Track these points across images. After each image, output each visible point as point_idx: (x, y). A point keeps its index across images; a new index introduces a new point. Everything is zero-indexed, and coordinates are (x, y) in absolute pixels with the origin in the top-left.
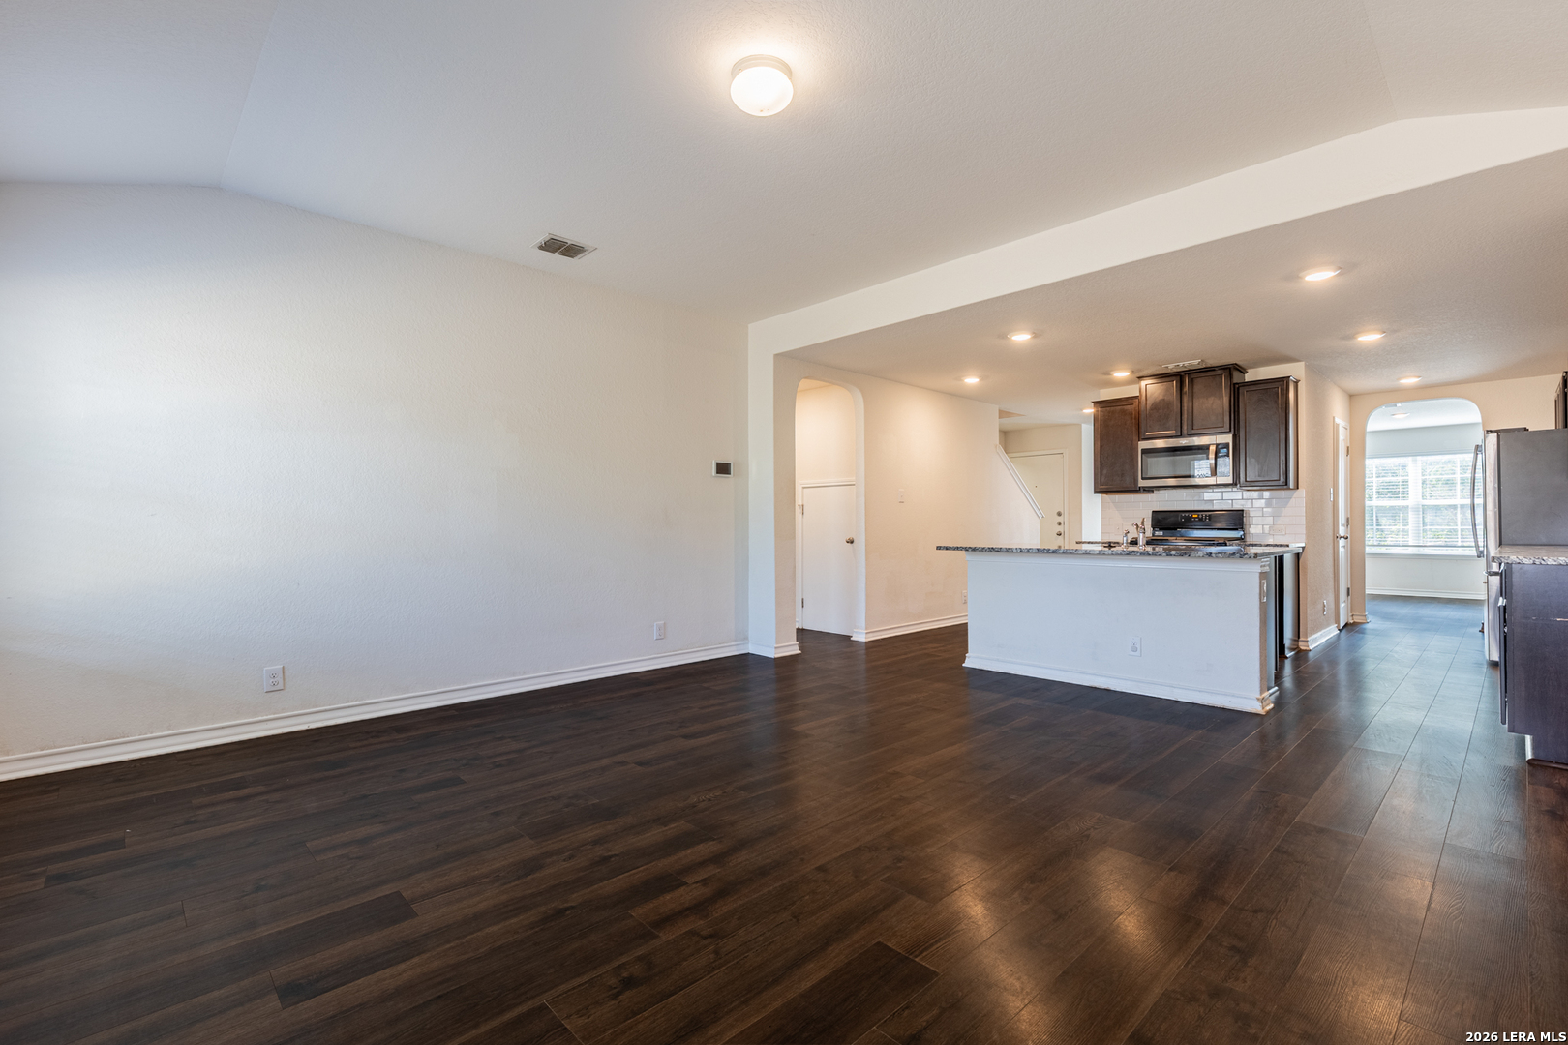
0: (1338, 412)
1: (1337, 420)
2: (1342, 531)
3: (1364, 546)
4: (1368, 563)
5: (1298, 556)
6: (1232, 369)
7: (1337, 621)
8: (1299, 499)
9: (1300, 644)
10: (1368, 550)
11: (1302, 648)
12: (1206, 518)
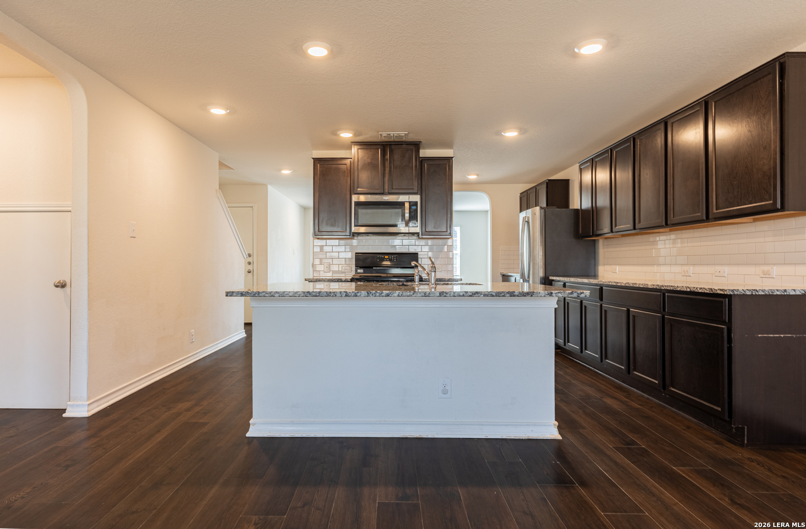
6: (420, 147)
12: (394, 259)
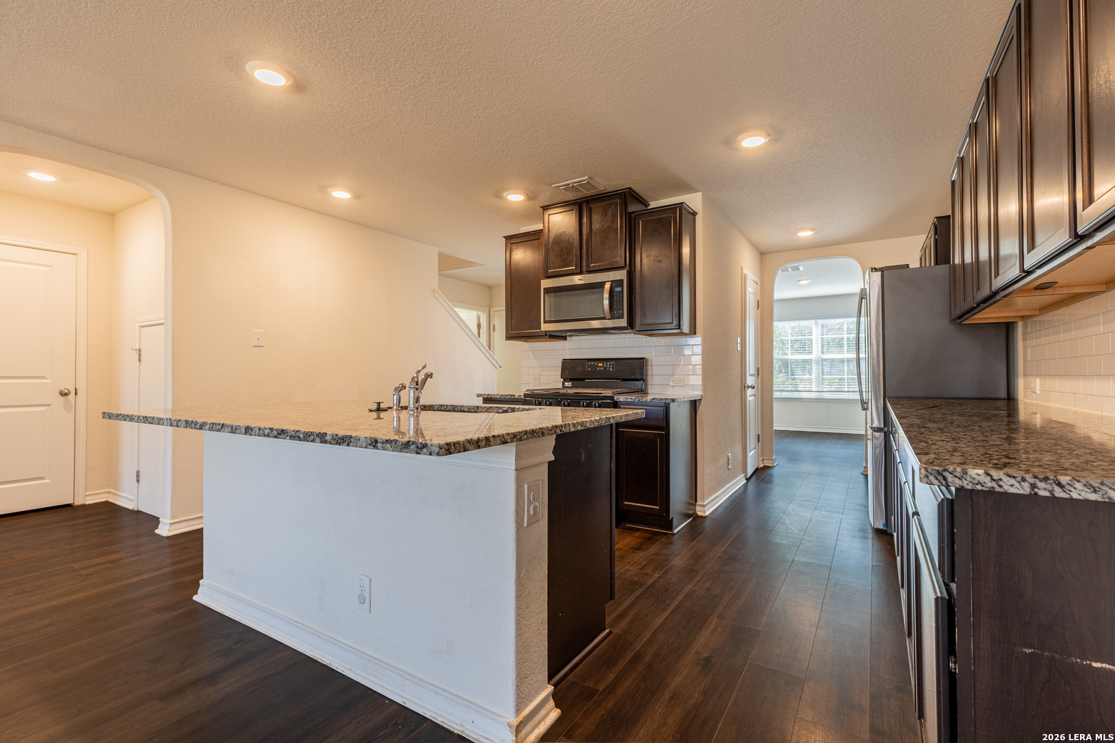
0: (746, 263)
1: (745, 271)
2: (750, 381)
3: (771, 391)
4: (776, 406)
5: (694, 404)
6: (628, 196)
7: (745, 471)
8: (694, 348)
9: (698, 508)
10: (776, 395)
11: (700, 514)
12: (610, 367)
